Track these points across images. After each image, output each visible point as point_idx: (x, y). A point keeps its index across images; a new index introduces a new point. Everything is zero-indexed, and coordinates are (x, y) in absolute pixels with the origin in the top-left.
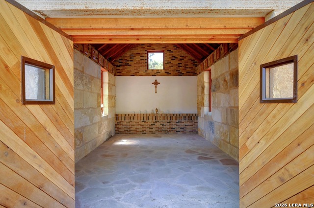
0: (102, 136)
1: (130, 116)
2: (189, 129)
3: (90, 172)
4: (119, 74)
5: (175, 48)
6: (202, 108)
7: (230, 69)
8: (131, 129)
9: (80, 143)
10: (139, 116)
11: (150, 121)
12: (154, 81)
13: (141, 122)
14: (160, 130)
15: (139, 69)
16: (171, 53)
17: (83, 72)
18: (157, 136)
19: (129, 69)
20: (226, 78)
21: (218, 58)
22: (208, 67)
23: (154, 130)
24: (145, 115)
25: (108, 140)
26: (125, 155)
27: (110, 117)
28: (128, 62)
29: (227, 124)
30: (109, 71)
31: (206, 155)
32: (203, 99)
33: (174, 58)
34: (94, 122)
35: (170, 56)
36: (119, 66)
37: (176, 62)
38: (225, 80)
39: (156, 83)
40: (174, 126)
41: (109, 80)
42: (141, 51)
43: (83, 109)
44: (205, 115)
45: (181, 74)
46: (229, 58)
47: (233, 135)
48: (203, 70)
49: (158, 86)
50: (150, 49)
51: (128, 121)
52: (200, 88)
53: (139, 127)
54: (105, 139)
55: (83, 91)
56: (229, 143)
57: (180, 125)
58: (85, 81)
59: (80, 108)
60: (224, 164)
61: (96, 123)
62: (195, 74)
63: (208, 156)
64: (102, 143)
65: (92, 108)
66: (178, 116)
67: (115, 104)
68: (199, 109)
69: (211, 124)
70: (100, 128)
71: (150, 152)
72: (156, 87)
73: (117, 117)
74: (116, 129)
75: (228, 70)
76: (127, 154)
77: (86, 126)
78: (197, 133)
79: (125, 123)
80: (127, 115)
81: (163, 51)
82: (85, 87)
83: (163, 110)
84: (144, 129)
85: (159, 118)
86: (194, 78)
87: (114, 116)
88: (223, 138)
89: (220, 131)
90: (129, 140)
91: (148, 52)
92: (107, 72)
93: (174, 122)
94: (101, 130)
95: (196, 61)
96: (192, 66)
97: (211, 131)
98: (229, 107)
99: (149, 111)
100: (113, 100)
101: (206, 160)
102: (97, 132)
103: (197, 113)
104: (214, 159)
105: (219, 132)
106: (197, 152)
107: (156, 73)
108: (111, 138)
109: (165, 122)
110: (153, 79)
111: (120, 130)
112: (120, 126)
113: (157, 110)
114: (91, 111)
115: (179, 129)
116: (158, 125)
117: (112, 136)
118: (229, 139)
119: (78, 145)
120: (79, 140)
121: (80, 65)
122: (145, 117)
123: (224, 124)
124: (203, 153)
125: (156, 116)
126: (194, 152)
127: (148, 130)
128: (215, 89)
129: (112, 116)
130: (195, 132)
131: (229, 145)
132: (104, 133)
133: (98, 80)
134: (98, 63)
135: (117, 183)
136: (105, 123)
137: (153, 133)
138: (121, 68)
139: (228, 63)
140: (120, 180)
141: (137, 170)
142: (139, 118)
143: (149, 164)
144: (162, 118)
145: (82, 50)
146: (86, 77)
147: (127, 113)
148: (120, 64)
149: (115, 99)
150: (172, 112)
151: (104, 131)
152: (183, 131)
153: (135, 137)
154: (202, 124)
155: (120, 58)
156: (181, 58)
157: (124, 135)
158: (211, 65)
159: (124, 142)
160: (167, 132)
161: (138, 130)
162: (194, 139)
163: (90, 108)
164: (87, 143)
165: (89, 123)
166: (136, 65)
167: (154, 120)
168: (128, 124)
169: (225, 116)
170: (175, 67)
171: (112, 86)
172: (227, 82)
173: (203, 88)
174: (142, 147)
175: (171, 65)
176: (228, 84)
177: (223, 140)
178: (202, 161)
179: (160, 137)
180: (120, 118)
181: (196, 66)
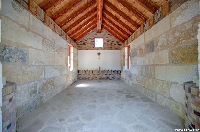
0: (69, 82)
1: (85, 71)
2: (116, 78)
3: (54, 109)
4: (79, 49)
5: (109, 35)
6: (124, 67)
7: (146, 42)
8: (86, 78)
9: (52, 87)
10: (90, 71)
11: (96, 74)
12: (98, 53)
13: (91, 74)
14: (101, 78)
15: (90, 47)
16: (107, 38)
17: (54, 43)
18: (100, 82)
19: (85, 47)
20: (142, 48)
21: (135, 37)
22: (128, 44)
23: (98, 78)
24: (93, 71)
25: (73, 84)
26: (81, 94)
27: (74, 71)
28: (84, 43)
29: (142, 75)
30: (74, 46)
31: (130, 94)
32: (124, 62)
33: (109, 41)
34: (63, 74)
35: (107, 40)
36: (80, 45)
37: (110, 43)
38: (141, 49)
39: (99, 54)
40: (109, 76)
41: (74, 52)
42: (91, 37)
43: (54, 66)
44: (125, 71)
45: (112, 49)
46: (145, 36)
47: (147, 83)
48: (124, 46)
49: (100, 55)
50: (96, 36)
51: (84, 73)
52: (122, 56)
53: (90, 77)
54: (71, 83)
55: (55, 54)
56: (144, 87)
57: (112, 76)
58: (56, 49)
59: (52, 65)
60: (144, 102)
61: (64, 75)
62: (120, 49)
63: (131, 95)
64: (69, 86)
65: (62, 66)
66: (111, 71)
67: (78, 64)
68: (122, 67)
69: (130, 75)
70: (67, 77)
71: (96, 91)
72: (99, 56)
73: (78, 71)
74: (78, 78)
75: (143, 43)
76: (82, 94)
77: (57, 77)
78: (120, 80)
79: (83, 74)
80: (84, 71)
81: (103, 37)
82: (56, 53)
83: (103, 68)
84: (93, 78)
85: (100, 72)
86: (119, 51)
87: (77, 71)
88: (139, 83)
89: (137, 80)
90: (85, 84)
91: (95, 38)
92: (73, 47)
93: (108, 74)
94: (68, 78)
95: (120, 42)
96: (118, 45)
97: (130, 79)
98: (144, 65)
99: (96, 69)
100: (76, 63)
101: (131, 98)
102: (66, 80)
103: (120, 69)
104: (135, 97)
105: (135, 80)
106: (124, 92)
107: (99, 49)
108: (75, 82)
109: (104, 74)
110: (98, 52)
111: (80, 78)
112: (80, 76)
113: (100, 68)
114: (61, 67)
115: (111, 78)
116: (100, 75)
117: (75, 81)
118: (144, 85)
119: (50, 89)
120: (51, 85)
121: (52, 38)
122: (94, 72)
123: (139, 75)
124: (127, 92)
125: (99, 71)
126: (122, 92)
127: (95, 78)
128: (133, 56)
129: (76, 71)
130: (119, 79)
131: (143, 88)
132: (71, 80)
133: (66, 50)
134: (66, 40)
135: (70, 121)
136: (72, 74)
137: (97, 80)
138: (81, 46)
139: (144, 38)
140: (73, 117)
141: (87, 107)
142: (90, 72)
143: (95, 101)
144: (102, 72)
145: (54, 29)
146: (57, 47)
147: (84, 69)
148: (80, 44)
149: (77, 62)
150: (107, 69)
151: (71, 79)
152: (113, 79)
153: (88, 82)
154: (123, 75)
155: (80, 41)
156: (112, 41)
157: (82, 81)
158: (130, 42)
159: (82, 85)
160: (105, 79)
161: (90, 78)
162: (120, 84)
163: (61, 65)
164: (57, 87)
165: (59, 75)
166: (88, 44)
167: (98, 73)
168: (84, 75)
169: (141, 71)
170: (109, 46)
171: (76, 55)
172: (142, 50)
173: (124, 56)
174: (91, 88)
175: (107, 45)
176: (144, 51)
177: (139, 85)
178: (129, 99)
179: (101, 82)
180: (80, 72)
181: (120, 45)
